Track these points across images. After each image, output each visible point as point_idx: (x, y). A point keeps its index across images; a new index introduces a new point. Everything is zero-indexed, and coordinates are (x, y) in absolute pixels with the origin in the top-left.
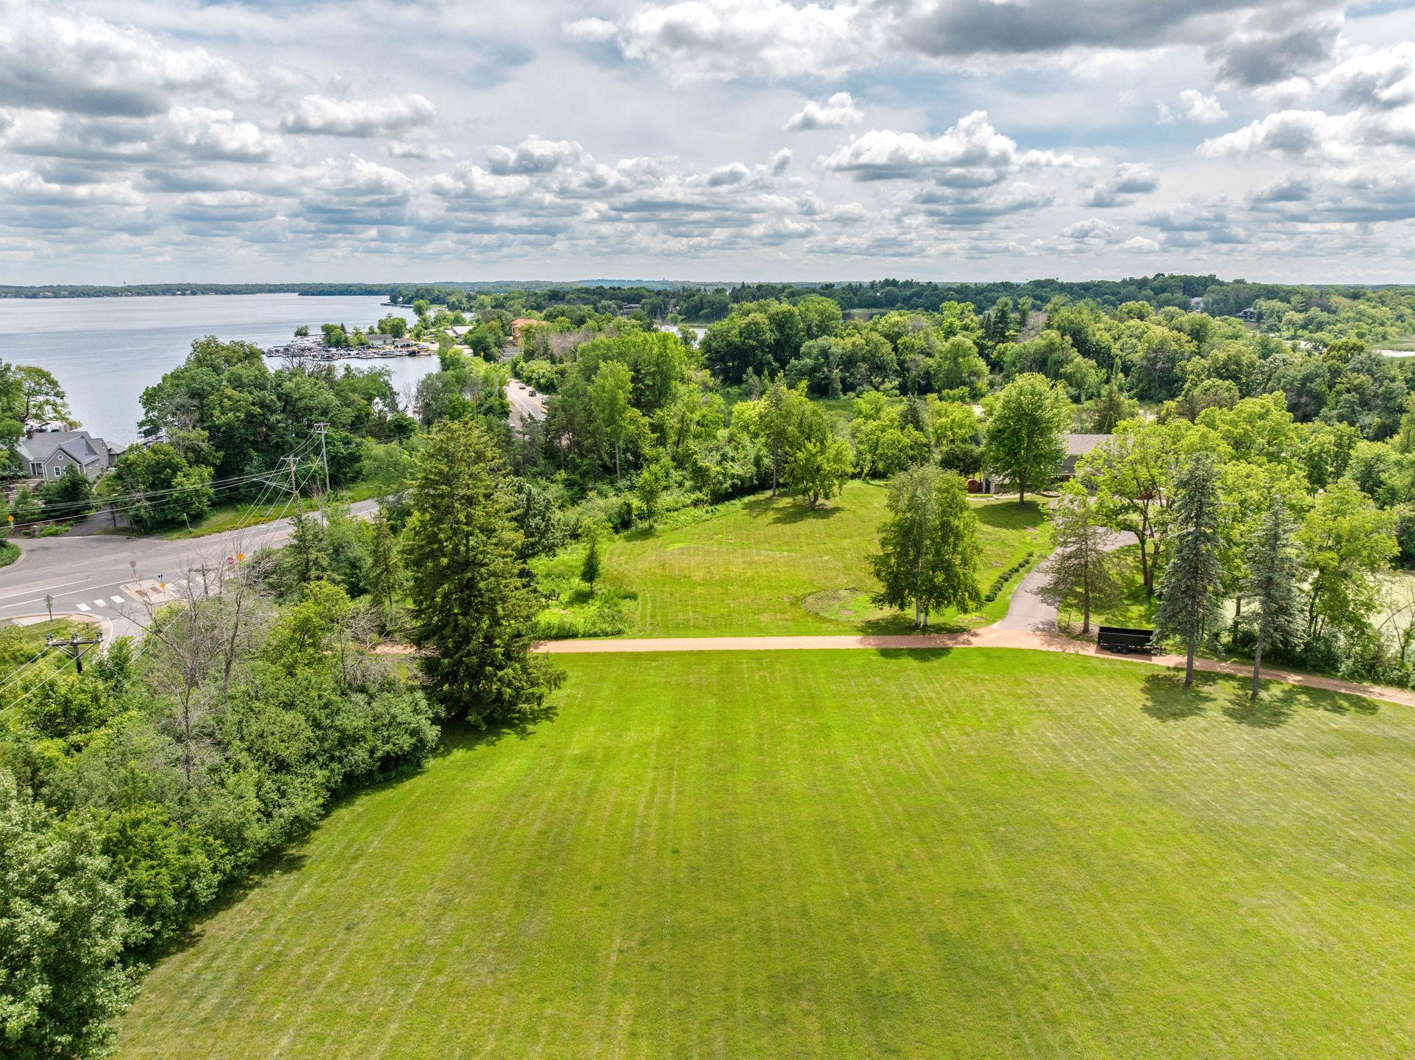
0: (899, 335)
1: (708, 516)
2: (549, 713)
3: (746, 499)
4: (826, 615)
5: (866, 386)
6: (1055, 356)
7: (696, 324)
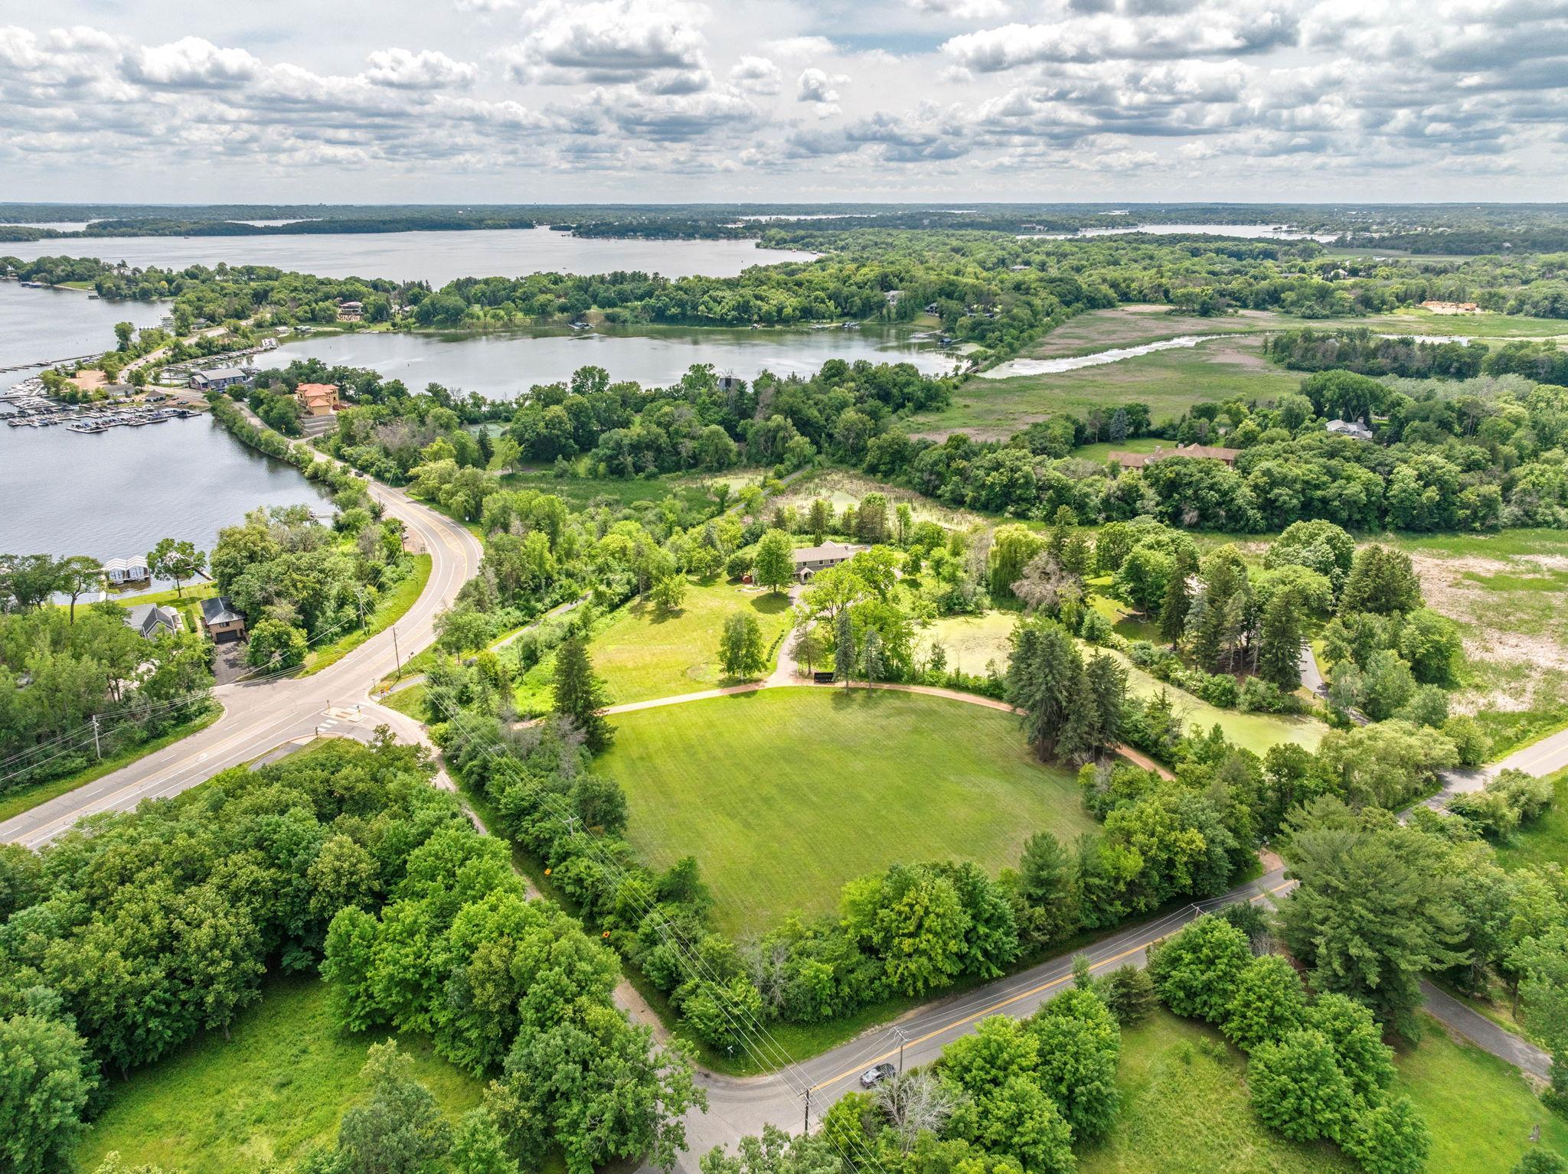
0: (669, 424)
1: (611, 621)
2: (614, 743)
4: (699, 679)
5: (652, 469)
6: (781, 434)
7: (431, 330)
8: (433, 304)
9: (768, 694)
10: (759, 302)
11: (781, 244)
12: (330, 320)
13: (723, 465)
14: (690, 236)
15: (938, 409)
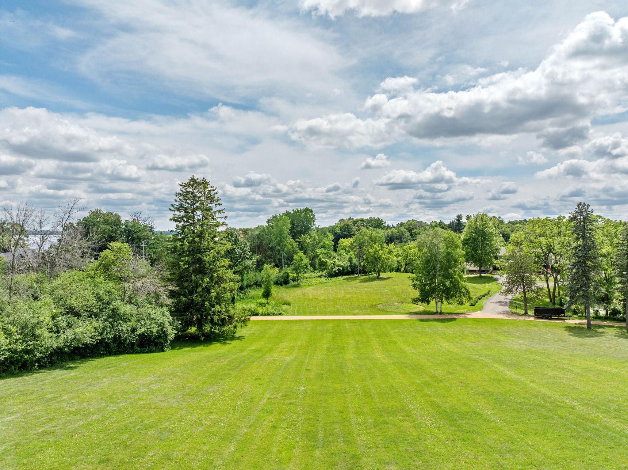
0: (412, 229)
1: (326, 281)
3: (345, 277)
4: (388, 310)
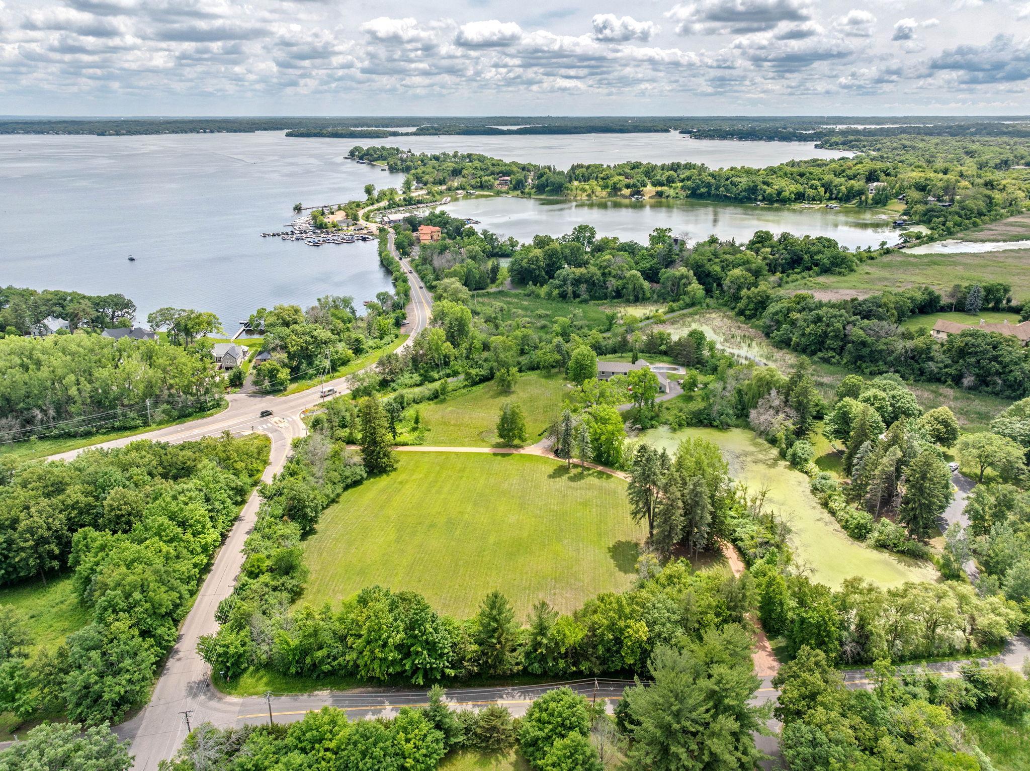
0: (606, 267)
1: (468, 392)
2: (395, 469)
4: (485, 440)
5: (585, 296)
6: (683, 281)
7: (542, 197)
8: (547, 180)
9: (518, 457)
10: (765, 187)
11: (833, 146)
12: (490, 187)
13: (638, 298)
14: (771, 138)
15: (840, 273)
